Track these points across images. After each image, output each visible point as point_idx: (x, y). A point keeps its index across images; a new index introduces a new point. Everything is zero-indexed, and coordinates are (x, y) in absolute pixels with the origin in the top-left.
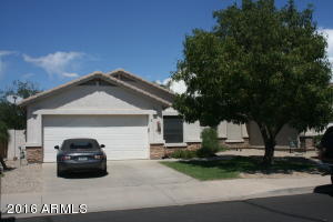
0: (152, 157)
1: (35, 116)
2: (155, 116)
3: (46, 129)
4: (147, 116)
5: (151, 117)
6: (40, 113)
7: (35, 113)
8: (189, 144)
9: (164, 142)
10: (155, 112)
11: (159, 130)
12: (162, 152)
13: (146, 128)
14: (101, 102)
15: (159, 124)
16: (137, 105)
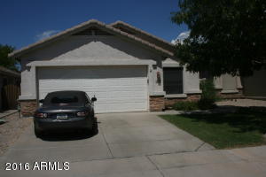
0: (152, 110)
1: (29, 68)
2: (155, 67)
3: (41, 81)
4: (147, 66)
5: (150, 68)
6: (34, 64)
7: (28, 65)
8: (189, 95)
9: (164, 93)
10: (155, 63)
11: (159, 81)
12: (162, 104)
13: (145, 79)
14: (96, 53)
15: (158, 75)
16: (135, 56)
